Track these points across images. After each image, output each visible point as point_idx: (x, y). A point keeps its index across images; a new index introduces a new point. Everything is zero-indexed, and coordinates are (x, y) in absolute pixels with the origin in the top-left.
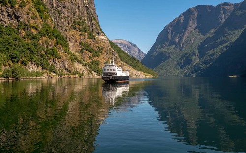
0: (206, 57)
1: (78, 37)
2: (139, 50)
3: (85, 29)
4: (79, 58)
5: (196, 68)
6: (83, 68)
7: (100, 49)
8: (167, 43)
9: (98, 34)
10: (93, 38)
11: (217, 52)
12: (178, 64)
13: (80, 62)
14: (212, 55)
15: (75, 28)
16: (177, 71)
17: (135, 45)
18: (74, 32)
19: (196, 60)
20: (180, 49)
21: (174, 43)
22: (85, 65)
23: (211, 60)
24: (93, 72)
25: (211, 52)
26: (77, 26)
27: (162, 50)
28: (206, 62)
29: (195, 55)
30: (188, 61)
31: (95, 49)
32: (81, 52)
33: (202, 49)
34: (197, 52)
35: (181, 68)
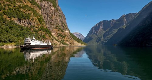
0: (106, 38)
1: (57, 31)
2: (83, 36)
3: (60, 28)
4: (57, 39)
5: (102, 42)
6: (58, 42)
7: (65, 35)
8: (93, 34)
9: (66, 30)
10: (63, 32)
11: (110, 36)
12: (96, 41)
13: (57, 40)
14: (108, 38)
15: (56, 28)
16: (96, 43)
17: (81, 34)
18: (56, 30)
19: (102, 40)
20: (97, 36)
21: (95, 34)
22: (58, 41)
23: (107, 39)
24: (61, 44)
25: (107, 36)
26: (57, 27)
27: (91, 36)
28: (106, 40)
29: (102, 38)
30: (100, 40)
31: (63, 35)
32: (58, 36)
33: (105, 36)
34: (103, 37)
35: (97, 42)
